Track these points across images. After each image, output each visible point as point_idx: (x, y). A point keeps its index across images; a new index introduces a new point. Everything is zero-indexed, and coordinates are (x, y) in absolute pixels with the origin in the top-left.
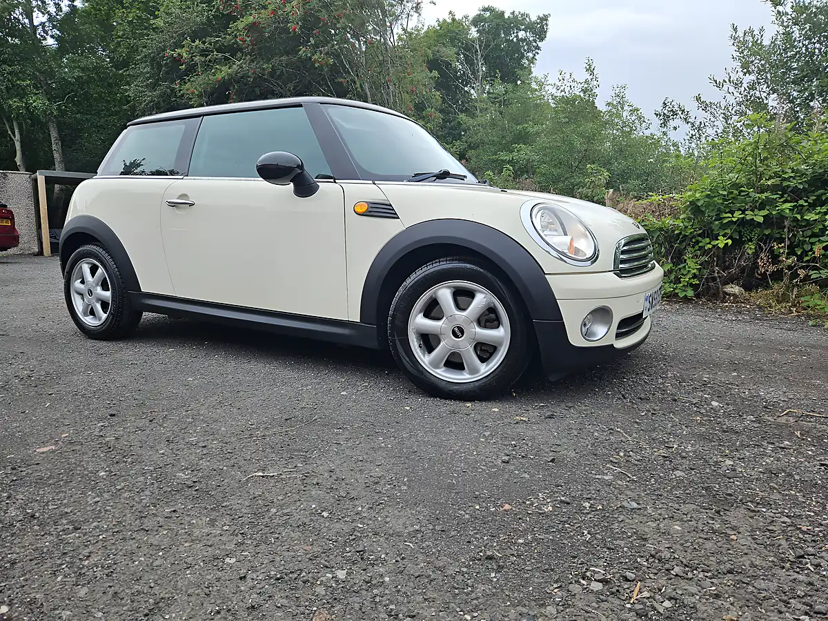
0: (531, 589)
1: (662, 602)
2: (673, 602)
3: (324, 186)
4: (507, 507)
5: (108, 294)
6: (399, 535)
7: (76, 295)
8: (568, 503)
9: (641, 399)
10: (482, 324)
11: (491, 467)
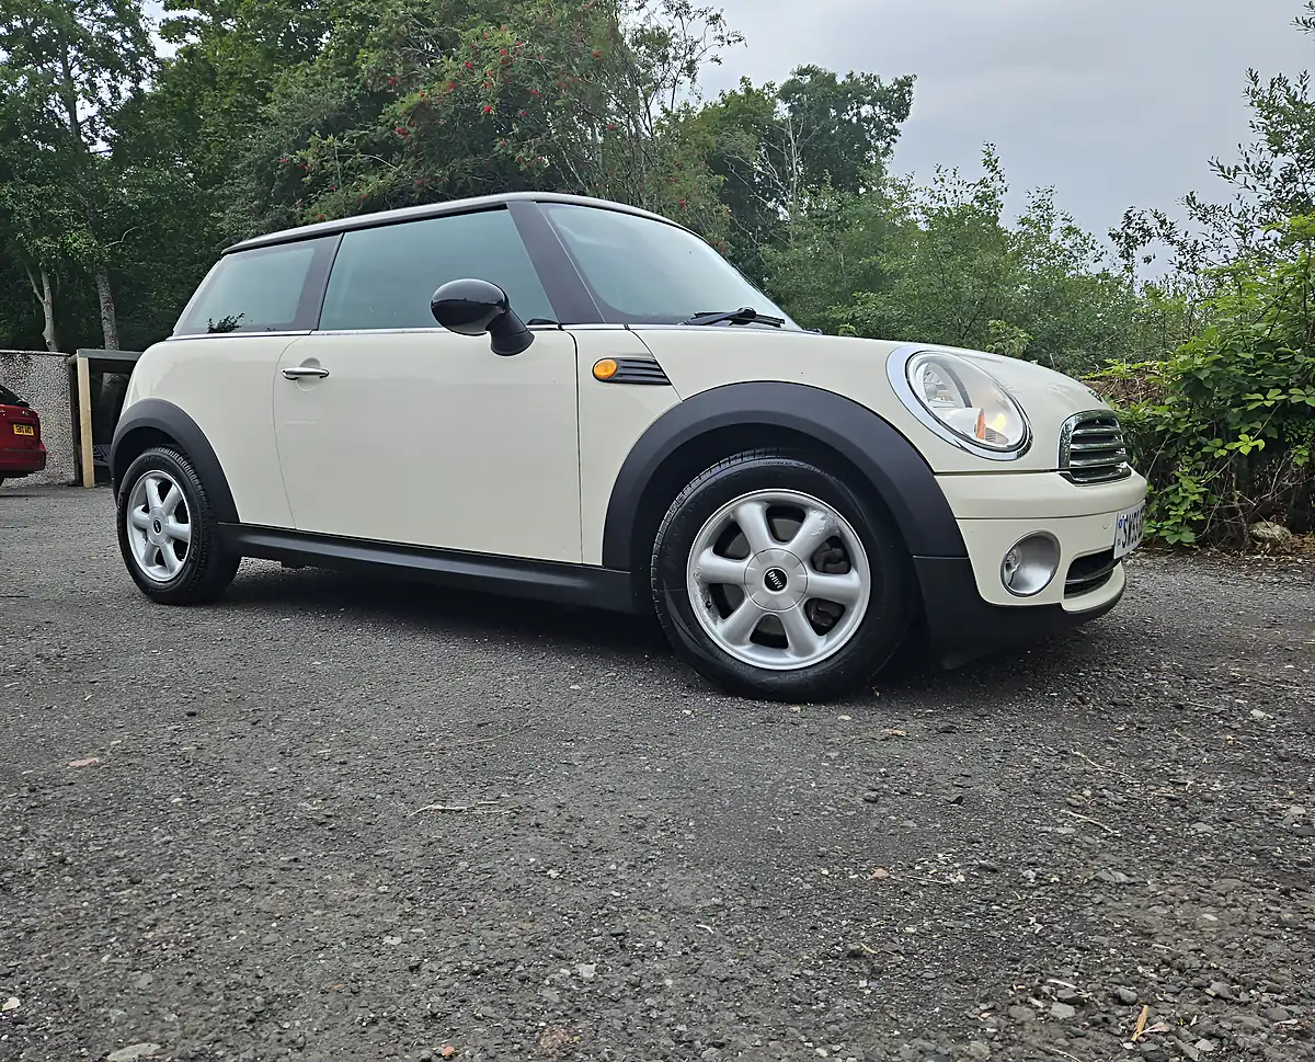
0: (937, 1010)
1: (1195, 1042)
2: (1216, 1042)
3: (540, 336)
4: (880, 873)
5: (185, 529)
6: (687, 912)
7: (136, 531)
8: (994, 871)
9: (1115, 704)
10: (820, 565)
11: (844, 808)
